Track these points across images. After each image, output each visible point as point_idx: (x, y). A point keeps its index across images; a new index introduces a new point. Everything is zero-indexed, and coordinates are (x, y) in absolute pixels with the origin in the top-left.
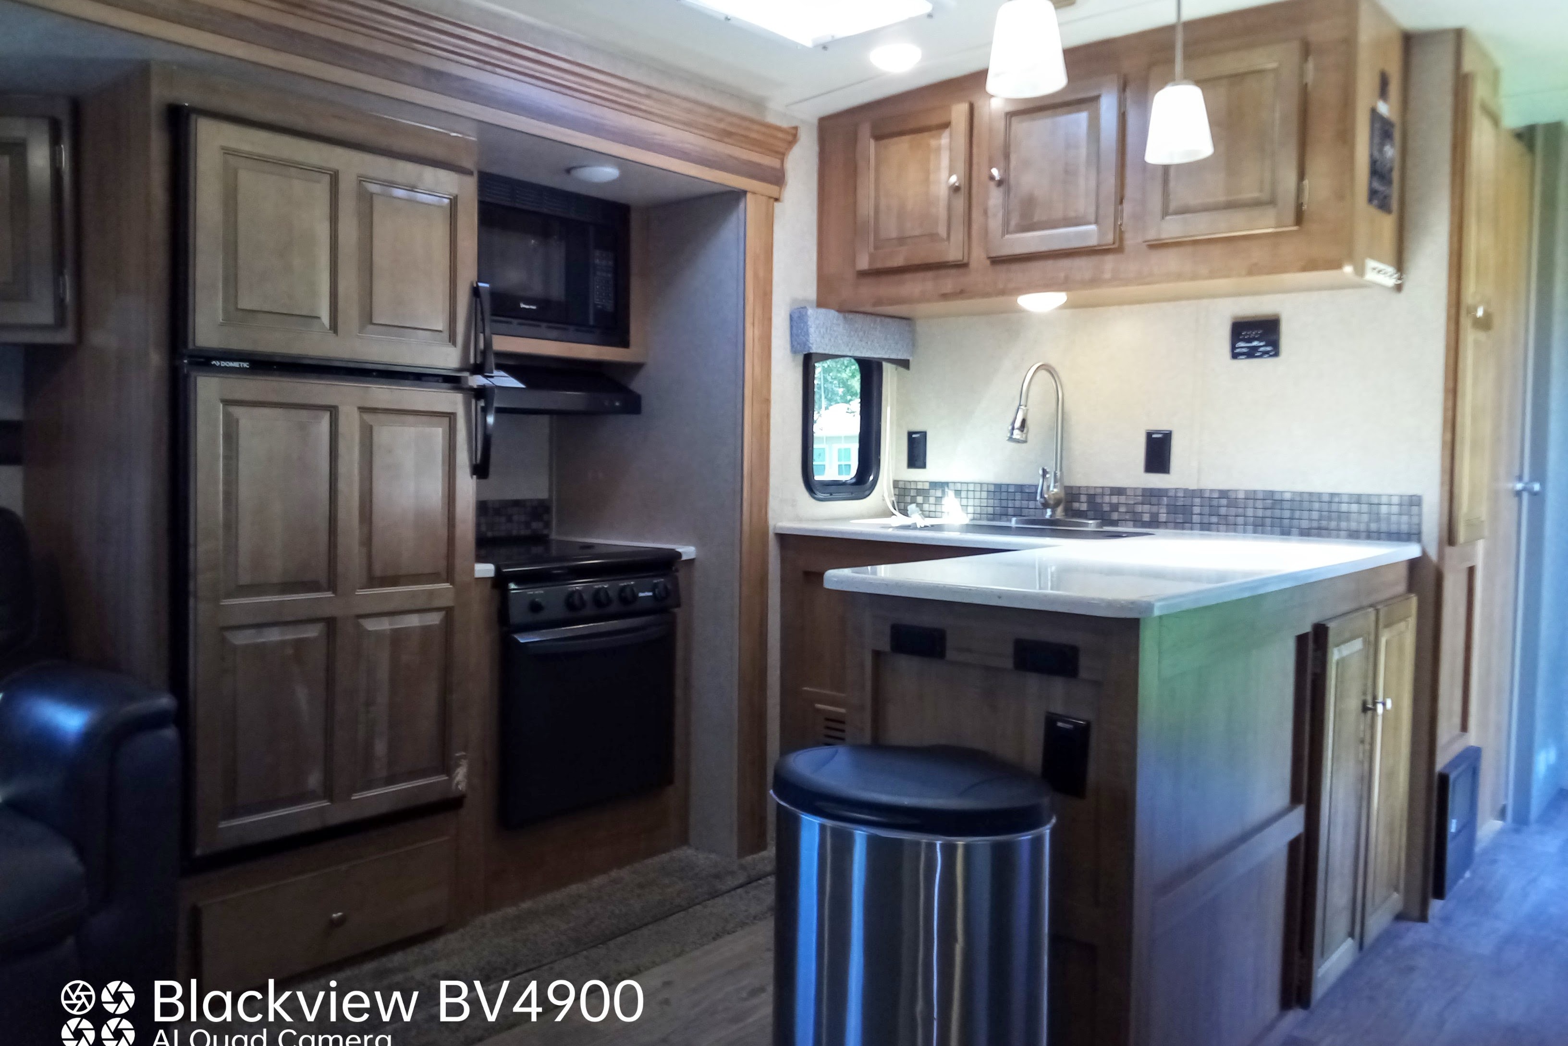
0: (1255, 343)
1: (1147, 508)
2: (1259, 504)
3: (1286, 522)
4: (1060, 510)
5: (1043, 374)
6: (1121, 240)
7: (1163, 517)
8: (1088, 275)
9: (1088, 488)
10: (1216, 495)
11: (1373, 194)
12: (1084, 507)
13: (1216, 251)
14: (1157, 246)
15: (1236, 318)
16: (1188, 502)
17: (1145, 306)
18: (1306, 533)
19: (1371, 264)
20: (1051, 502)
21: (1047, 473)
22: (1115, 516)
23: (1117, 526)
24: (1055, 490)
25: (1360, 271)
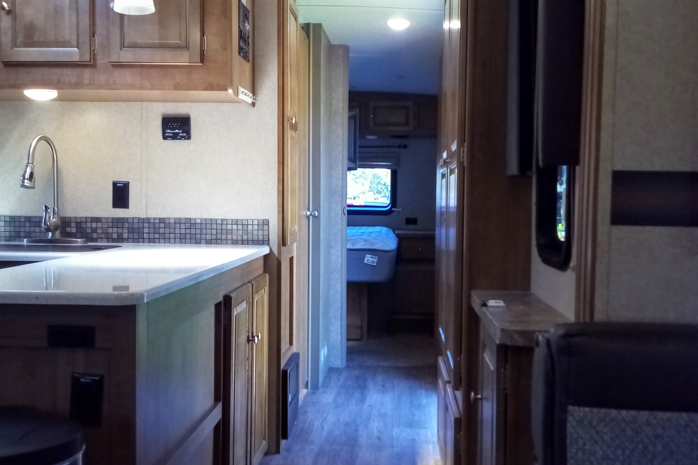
0: (177, 131)
1: (115, 230)
2: (183, 226)
3: (198, 236)
4: (58, 234)
5: (43, 142)
6: (95, 60)
7: (125, 236)
8: (73, 79)
9: (76, 218)
10: (157, 221)
11: (241, 49)
12: (74, 230)
13: (155, 73)
14: (118, 66)
15: (163, 115)
16: (141, 226)
17: (109, 103)
18: (209, 242)
19: (241, 89)
20: (52, 228)
21: (49, 208)
22: (95, 236)
23: (96, 242)
24: (54, 220)
25: (237, 93)
